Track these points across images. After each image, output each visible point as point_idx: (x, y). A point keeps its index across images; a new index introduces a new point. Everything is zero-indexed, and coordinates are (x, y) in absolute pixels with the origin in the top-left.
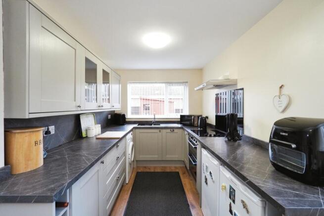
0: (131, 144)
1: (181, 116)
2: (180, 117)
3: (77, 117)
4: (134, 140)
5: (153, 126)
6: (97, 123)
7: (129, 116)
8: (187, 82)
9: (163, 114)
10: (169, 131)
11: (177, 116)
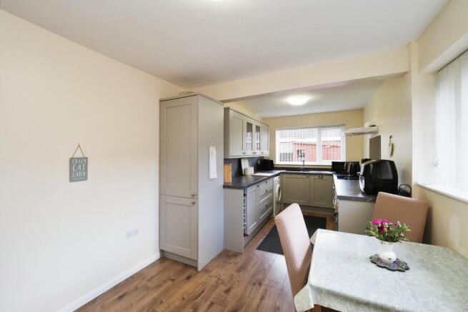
0: (278, 186)
1: (333, 163)
2: (331, 164)
3: (239, 161)
4: (281, 182)
5: (301, 172)
6: (251, 166)
7: (278, 162)
8: (344, 125)
9: (315, 161)
10: (317, 177)
11: (329, 163)
